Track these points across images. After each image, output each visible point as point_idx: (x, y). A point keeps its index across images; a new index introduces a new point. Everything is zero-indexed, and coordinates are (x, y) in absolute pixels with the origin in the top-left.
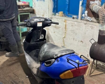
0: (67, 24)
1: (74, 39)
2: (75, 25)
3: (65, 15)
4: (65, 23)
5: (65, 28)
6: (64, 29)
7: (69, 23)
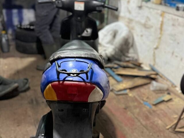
0: (165, 20)
1: (173, 53)
2: (179, 25)
3: (165, 2)
4: (161, 19)
5: (161, 29)
6: (159, 31)
7: (169, 20)
